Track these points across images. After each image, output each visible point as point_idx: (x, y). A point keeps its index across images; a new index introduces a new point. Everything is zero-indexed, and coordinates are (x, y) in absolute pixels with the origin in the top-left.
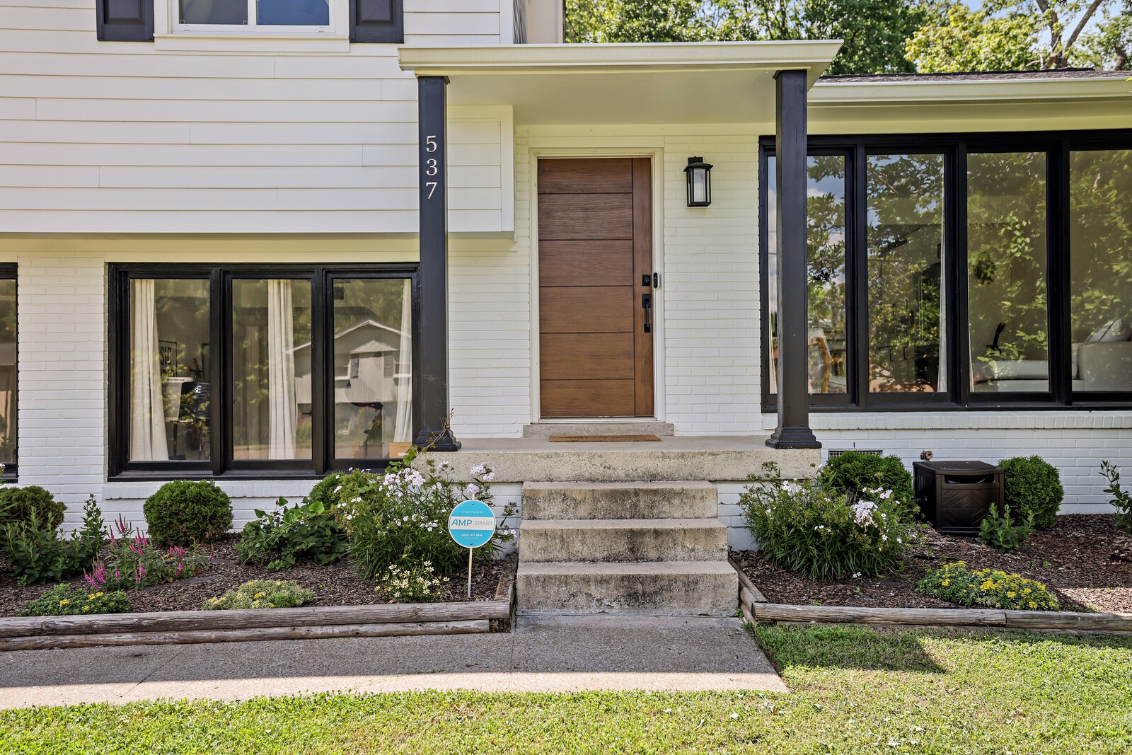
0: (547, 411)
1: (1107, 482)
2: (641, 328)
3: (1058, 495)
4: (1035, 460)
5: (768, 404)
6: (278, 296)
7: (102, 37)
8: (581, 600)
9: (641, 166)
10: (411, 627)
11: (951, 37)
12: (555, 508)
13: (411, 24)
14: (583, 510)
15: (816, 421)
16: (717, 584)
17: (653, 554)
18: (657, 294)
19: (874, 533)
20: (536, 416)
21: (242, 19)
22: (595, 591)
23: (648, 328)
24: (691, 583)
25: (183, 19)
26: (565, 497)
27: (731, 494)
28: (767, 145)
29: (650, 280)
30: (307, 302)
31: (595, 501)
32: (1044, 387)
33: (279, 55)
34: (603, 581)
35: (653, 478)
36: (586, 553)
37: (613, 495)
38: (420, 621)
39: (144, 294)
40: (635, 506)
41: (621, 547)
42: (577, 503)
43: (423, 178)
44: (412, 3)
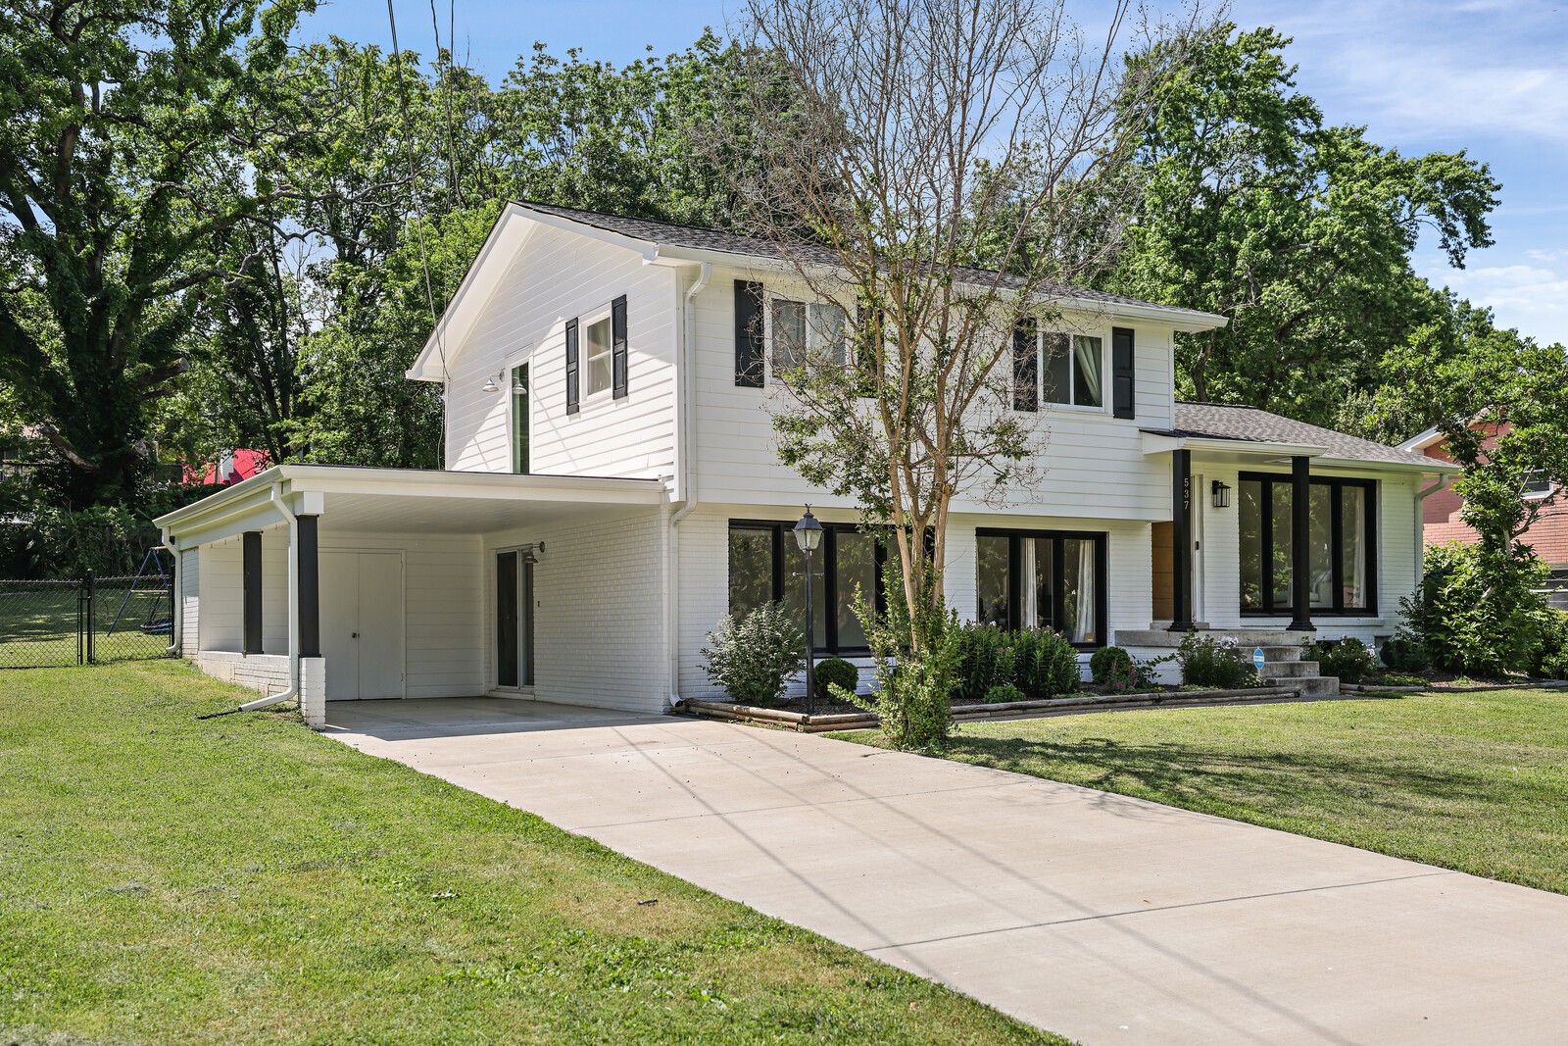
6: (1030, 547)
7: (1015, 408)
13: (1136, 409)
18: (1196, 552)
21: (1066, 402)
24: (1326, 683)
33: (1078, 421)
40: (1275, 656)
44: (1138, 398)
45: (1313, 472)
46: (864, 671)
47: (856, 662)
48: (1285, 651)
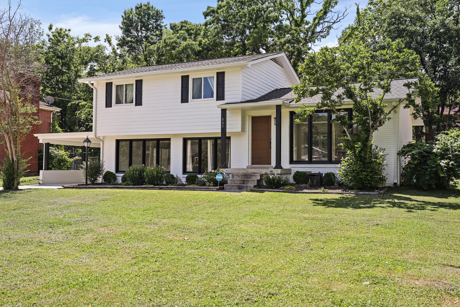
0: (253, 163)
7: (182, 102)
8: (232, 188)
9: (270, 117)
10: (207, 189)
13: (226, 97)
14: (240, 177)
17: (246, 183)
20: (250, 164)
22: (234, 188)
24: (247, 187)
25: (193, 98)
26: (238, 175)
29: (271, 139)
30: (214, 145)
31: (242, 176)
33: (206, 103)
34: (235, 186)
35: (253, 173)
36: (237, 183)
37: (244, 175)
38: (208, 189)
39: (189, 142)
40: (248, 177)
42: (239, 176)
43: (222, 125)
44: (226, 93)
48: (253, 175)
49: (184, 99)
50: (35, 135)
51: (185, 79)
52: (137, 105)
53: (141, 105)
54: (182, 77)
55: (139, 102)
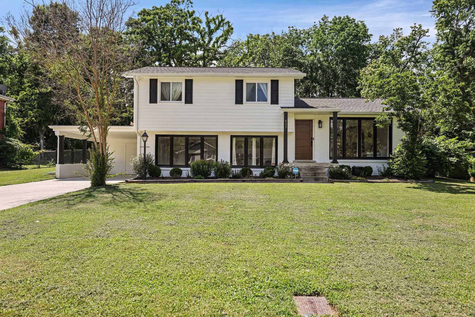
0: (296, 159)
1: (377, 169)
2: (311, 146)
3: (372, 171)
4: (369, 166)
5: (330, 158)
6: (254, 141)
7: (236, 104)
8: (309, 180)
9: (311, 121)
11: (371, 71)
12: (304, 170)
13: (279, 102)
15: (338, 161)
16: (326, 178)
17: (318, 175)
18: (313, 141)
19: (345, 173)
21: (255, 101)
22: (311, 179)
23: (312, 146)
24: (323, 178)
25: (247, 101)
26: (305, 169)
27: (327, 169)
28: (331, 118)
29: (312, 139)
30: (259, 142)
31: (309, 169)
32: (373, 156)
33: (260, 106)
34: (312, 178)
35: (316, 167)
36: (309, 175)
37: (311, 169)
38: (292, 180)
39: (234, 140)
40: (314, 170)
41: (313, 174)
42: (306, 170)
43: (284, 126)
44: (280, 98)
45: (338, 116)
46: (184, 171)
47: (182, 169)
48: (319, 169)
49: (239, 100)
50: (50, 127)
51: (239, 83)
52: (186, 102)
53: (192, 103)
54: (237, 81)
55: (189, 100)
